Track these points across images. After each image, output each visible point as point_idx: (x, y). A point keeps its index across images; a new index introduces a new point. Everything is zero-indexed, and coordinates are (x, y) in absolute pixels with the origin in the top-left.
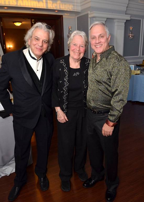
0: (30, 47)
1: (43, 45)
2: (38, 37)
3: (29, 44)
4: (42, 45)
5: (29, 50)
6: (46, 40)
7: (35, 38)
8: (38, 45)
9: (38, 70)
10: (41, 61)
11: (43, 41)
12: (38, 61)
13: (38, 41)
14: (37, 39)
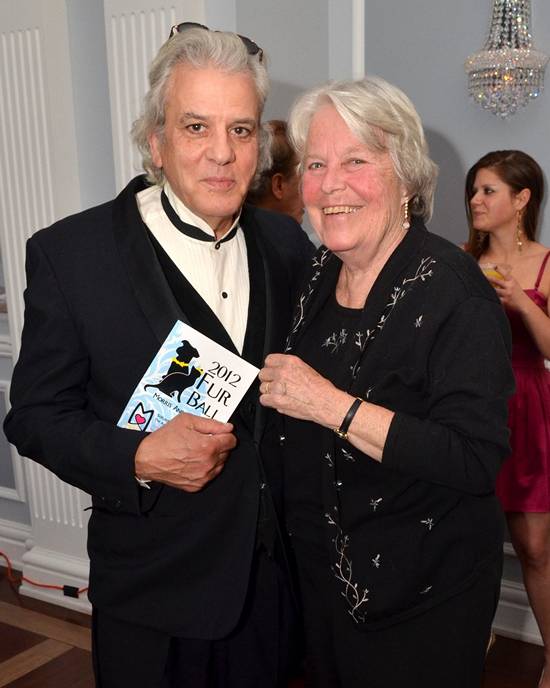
0: (168, 179)
1: (237, 152)
2: (198, 118)
3: (160, 164)
4: (232, 151)
5: (163, 194)
6: (245, 122)
7: (182, 121)
8: (211, 160)
9: (225, 295)
10: (235, 244)
11: (228, 128)
12: (217, 247)
13: (205, 135)
14: (196, 127)
